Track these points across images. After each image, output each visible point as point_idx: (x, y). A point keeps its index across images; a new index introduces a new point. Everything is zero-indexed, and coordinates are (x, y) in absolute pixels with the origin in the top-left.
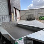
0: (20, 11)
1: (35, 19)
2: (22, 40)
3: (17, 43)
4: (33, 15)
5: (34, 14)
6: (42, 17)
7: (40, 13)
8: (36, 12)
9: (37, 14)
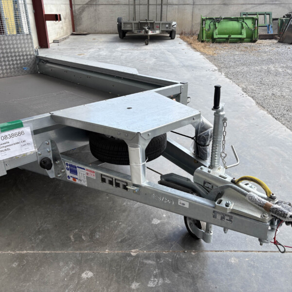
6: (218, 20)
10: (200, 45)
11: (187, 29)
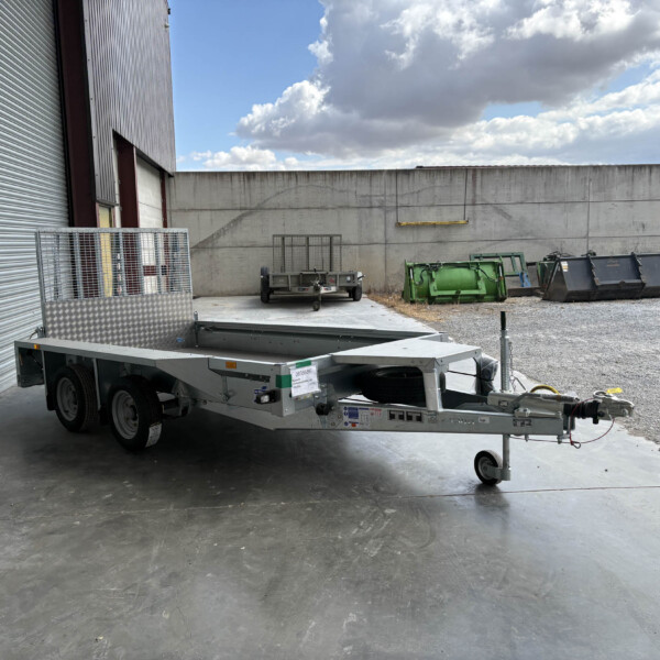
0: (163, 176)
1: (354, 294)
2: (309, 371)
3: (290, 376)
4: (332, 242)
5: (348, 226)
6: (435, 267)
7: (418, 226)
8: (367, 206)
9: (379, 236)
10: (409, 308)
11: (379, 285)
